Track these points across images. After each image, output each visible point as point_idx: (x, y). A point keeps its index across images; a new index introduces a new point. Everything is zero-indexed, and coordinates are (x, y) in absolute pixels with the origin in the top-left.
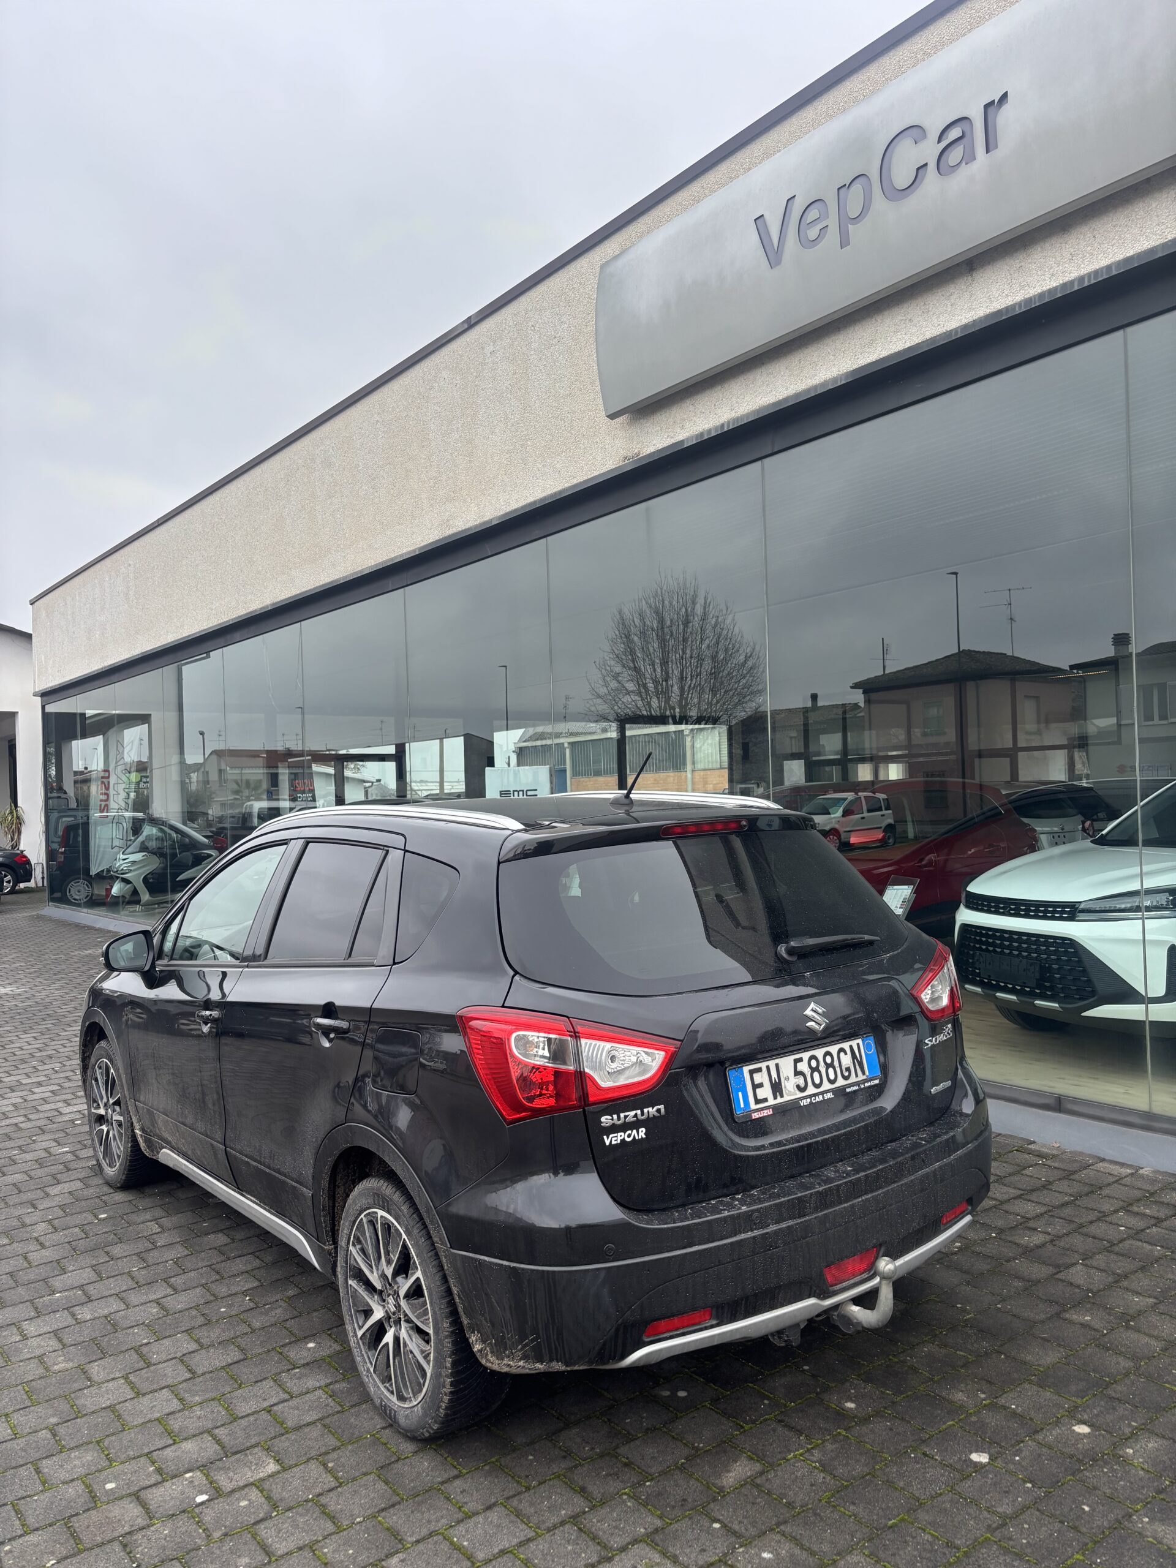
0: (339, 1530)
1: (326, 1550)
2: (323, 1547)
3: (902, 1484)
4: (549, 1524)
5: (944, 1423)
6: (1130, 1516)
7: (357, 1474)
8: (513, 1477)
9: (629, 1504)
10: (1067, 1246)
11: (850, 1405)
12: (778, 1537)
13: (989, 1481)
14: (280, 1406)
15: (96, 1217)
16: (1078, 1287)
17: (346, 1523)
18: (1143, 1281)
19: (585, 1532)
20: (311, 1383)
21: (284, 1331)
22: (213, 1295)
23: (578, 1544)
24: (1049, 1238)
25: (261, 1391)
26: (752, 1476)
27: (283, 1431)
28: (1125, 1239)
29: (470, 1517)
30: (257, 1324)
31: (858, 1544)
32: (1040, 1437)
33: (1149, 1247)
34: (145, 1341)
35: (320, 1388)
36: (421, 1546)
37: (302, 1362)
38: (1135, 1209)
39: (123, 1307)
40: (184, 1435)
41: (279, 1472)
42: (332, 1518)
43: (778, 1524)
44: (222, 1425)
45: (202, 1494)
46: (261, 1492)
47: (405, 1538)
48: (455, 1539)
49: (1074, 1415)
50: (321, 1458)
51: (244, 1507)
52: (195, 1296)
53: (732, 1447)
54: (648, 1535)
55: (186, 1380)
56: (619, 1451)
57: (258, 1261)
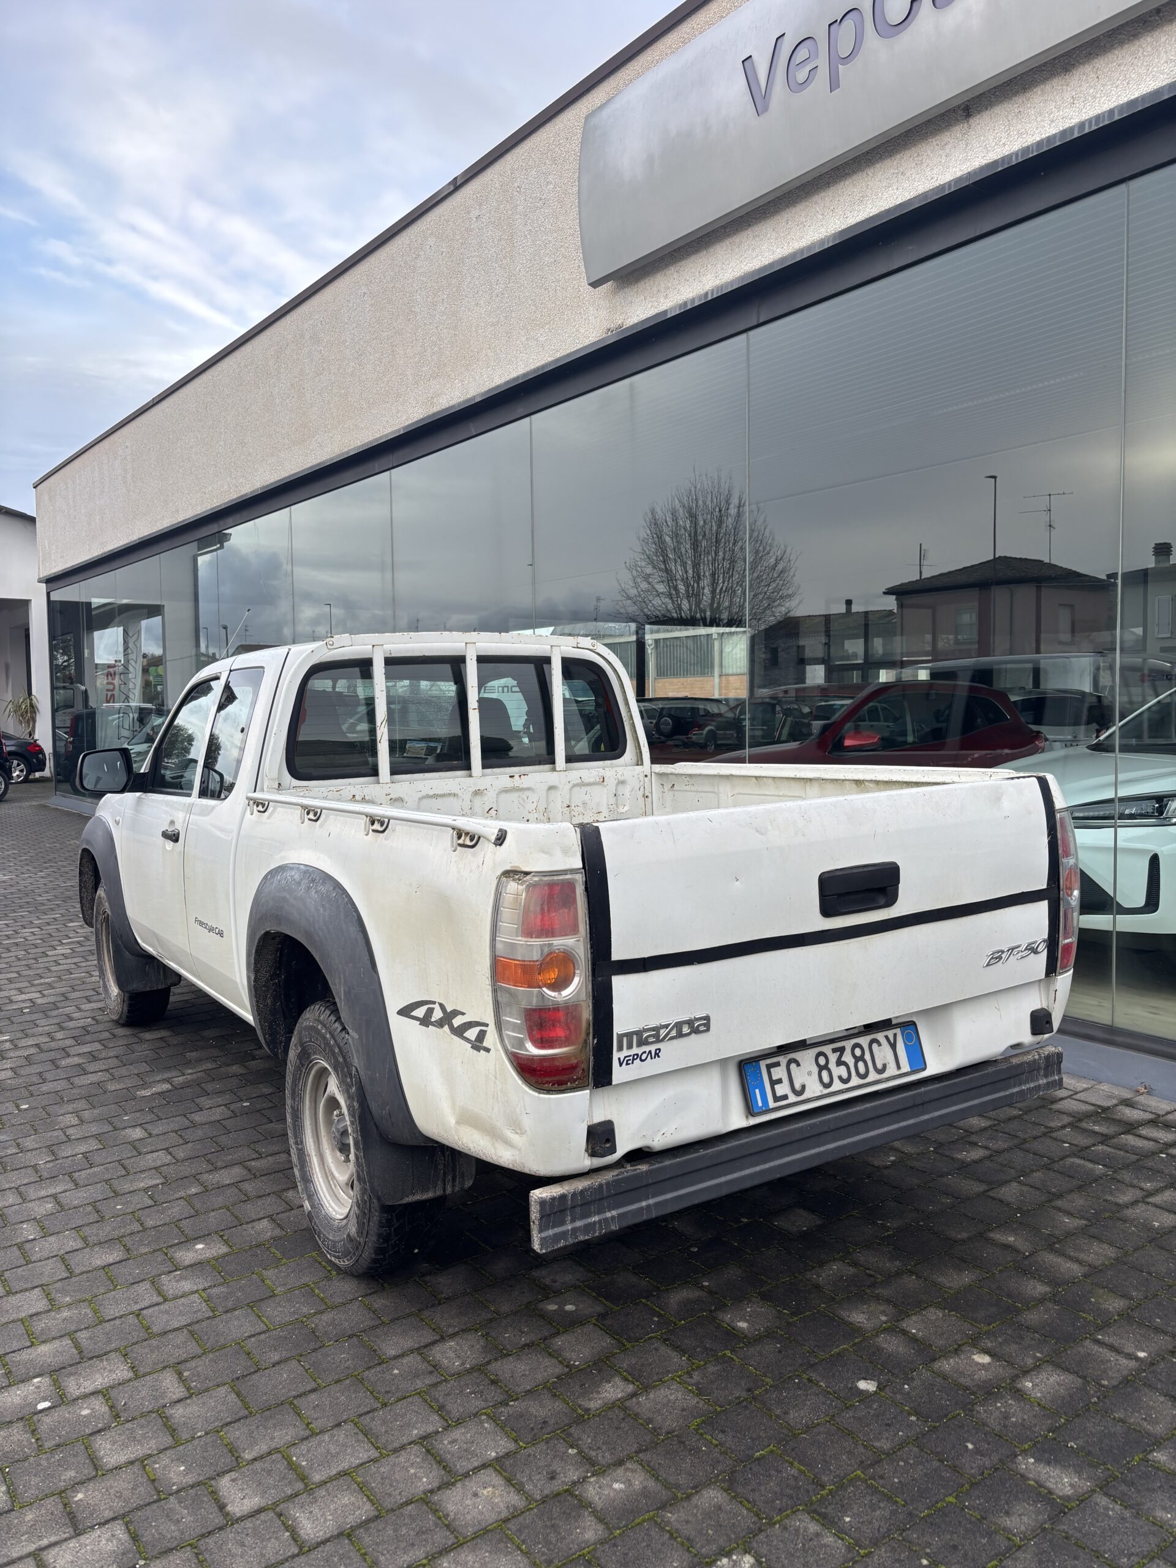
0: (177, 1443)
1: (157, 1466)
2: (155, 1462)
3: (778, 1412)
4: (396, 1445)
5: (838, 1346)
6: (1016, 1456)
7: (211, 1385)
8: (372, 1393)
9: (486, 1425)
10: (1005, 1162)
11: (743, 1325)
12: (635, 1466)
13: (872, 1412)
14: (150, 1310)
15: (18, 1107)
16: (1008, 1204)
17: (185, 1436)
18: (1078, 1201)
19: (432, 1455)
20: (187, 1286)
21: (176, 1230)
22: (114, 1192)
23: (421, 1467)
24: (987, 1153)
25: (135, 1294)
26: (622, 1398)
27: (147, 1336)
28: (1067, 1156)
29: (317, 1434)
30: (150, 1223)
31: (718, 1476)
32: (936, 1365)
33: (1090, 1165)
34: (32, 1237)
35: (197, 1291)
36: (258, 1465)
37: (187, 1263)
38: (1084, 1125)
39: (21, 1201)
40: (44, 1337)
41: (130, 1380)
42: (172, 1431)
43: (637, 1452)
44: (86, 1328)
45: (45, 1401)
46: (107, 1401)
47: (242, 1455)
48: (294, 1459)
49: (975, 1342)
50: (177, 1367)
51: (85, 1416)
52: (96, 1192)
53: (609, 1367)
54: (497, 1459)
55: (61, 1280)
56: (489, 1367)
57: (169, 1157)
